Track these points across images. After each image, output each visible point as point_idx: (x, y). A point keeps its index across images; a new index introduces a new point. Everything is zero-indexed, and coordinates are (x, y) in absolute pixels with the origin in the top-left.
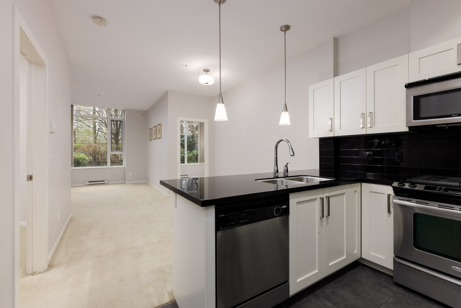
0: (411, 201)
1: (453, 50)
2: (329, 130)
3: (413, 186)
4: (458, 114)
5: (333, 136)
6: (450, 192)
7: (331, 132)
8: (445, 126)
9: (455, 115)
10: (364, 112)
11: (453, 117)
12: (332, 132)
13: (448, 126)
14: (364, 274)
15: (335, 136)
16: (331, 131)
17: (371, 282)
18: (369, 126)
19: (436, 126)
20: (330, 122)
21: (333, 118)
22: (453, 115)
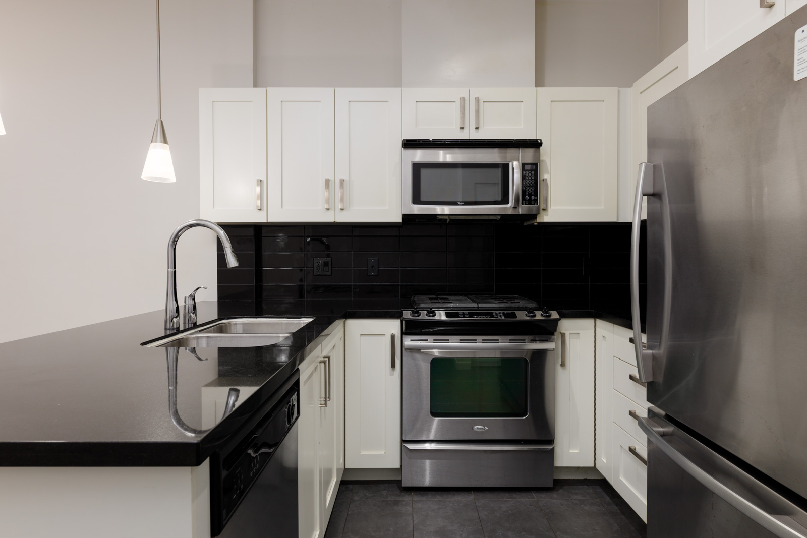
0: (427, 340)
1: (454, 103)
2: (257, 206)
3: (431, 315)
4: (464, 202)
5: (266, 221)
6: (475, 318)
7: (261, 212)
8: (447, 217)
9: (461, 202)
10: (332, 178)
11: (458, 205)
12: (263, 213)
13: (450, 219)
14: (356, 498)
15: (269, 221)
16: (260, 210)
17: (375, 505)
18: (339, 206)
19: (437, 216)
20: (258, 189)
21: (264, 179)
22: (459, 203)
